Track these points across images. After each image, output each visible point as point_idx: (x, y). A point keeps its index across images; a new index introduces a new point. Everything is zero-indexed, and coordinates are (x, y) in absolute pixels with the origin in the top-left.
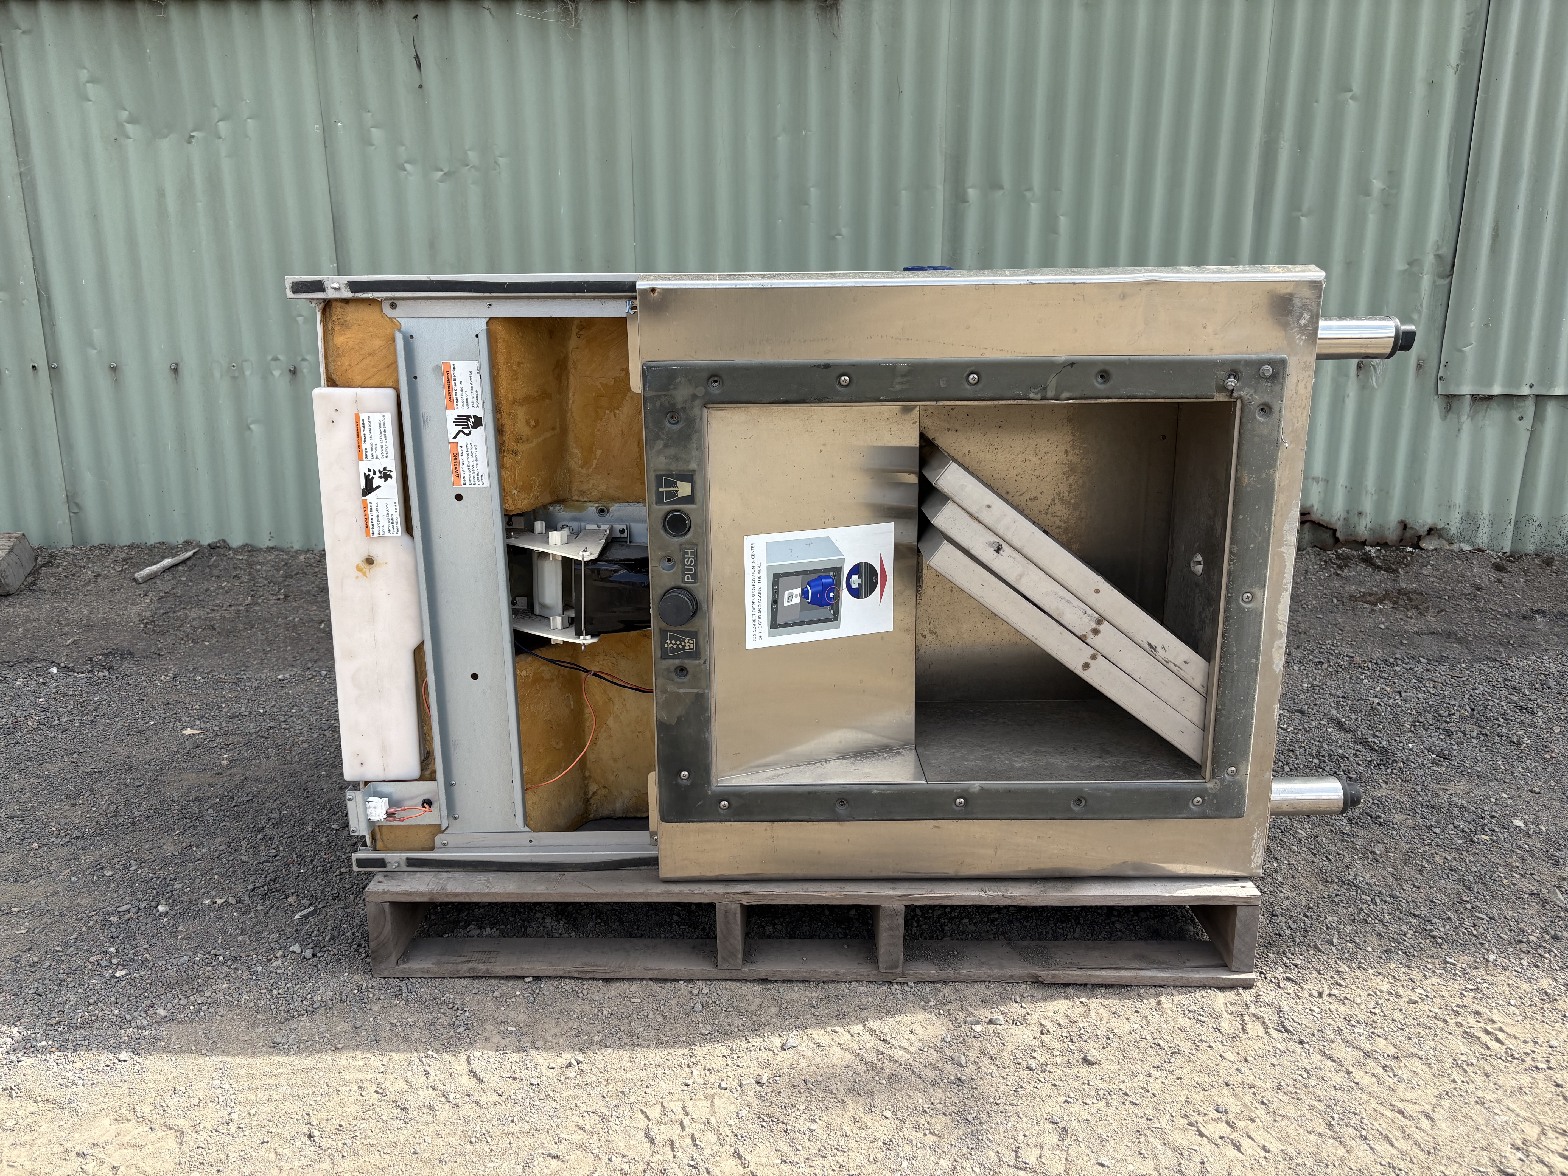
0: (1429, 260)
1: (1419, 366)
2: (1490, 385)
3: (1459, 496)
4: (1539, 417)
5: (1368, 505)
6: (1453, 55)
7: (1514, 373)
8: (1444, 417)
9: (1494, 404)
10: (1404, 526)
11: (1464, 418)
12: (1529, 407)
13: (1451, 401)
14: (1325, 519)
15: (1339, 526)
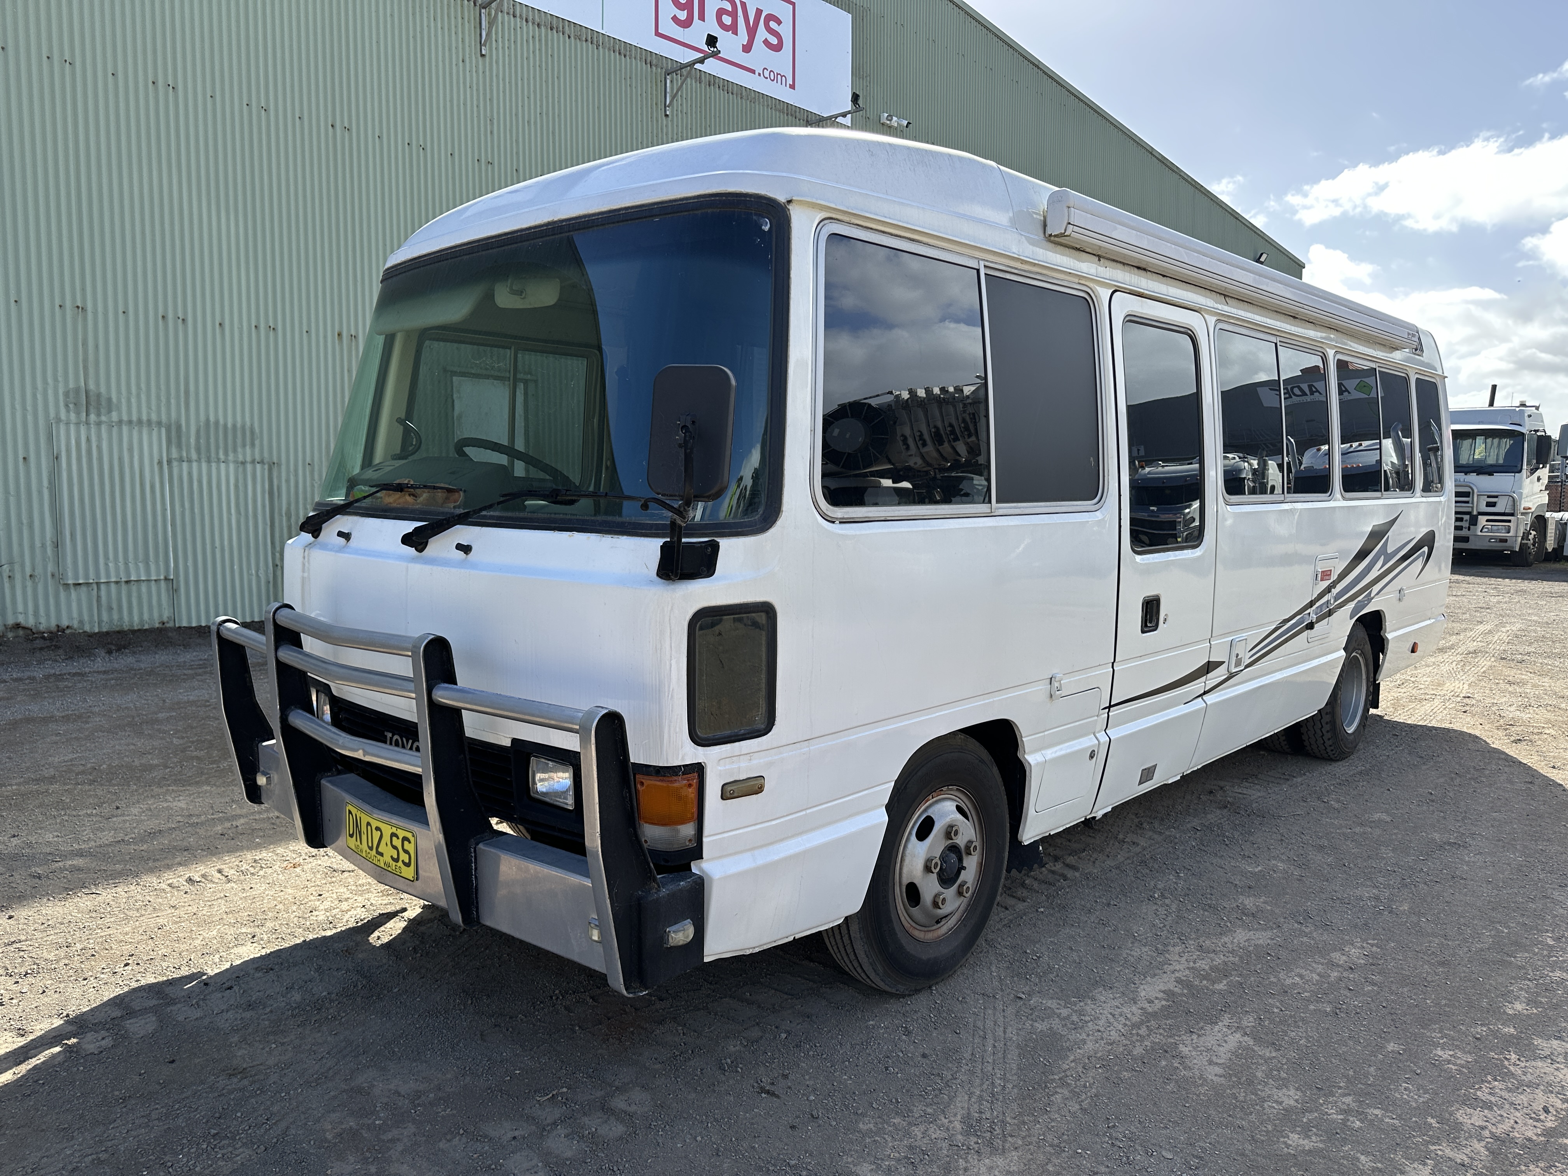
0: (49, 543)
1: (53, 575)
2: (78, 580)
3: (75, 615)
4: (99, 589)
5: (43, 620)
6: (45, 483)
7: (87, 576)
8: (65, 591)
9: (82, 586)
10: (58, 626)
11: (72, 591)
12: (95, 586)
13: (67, 585)
14: (27, 626)
15: (33, 628)
